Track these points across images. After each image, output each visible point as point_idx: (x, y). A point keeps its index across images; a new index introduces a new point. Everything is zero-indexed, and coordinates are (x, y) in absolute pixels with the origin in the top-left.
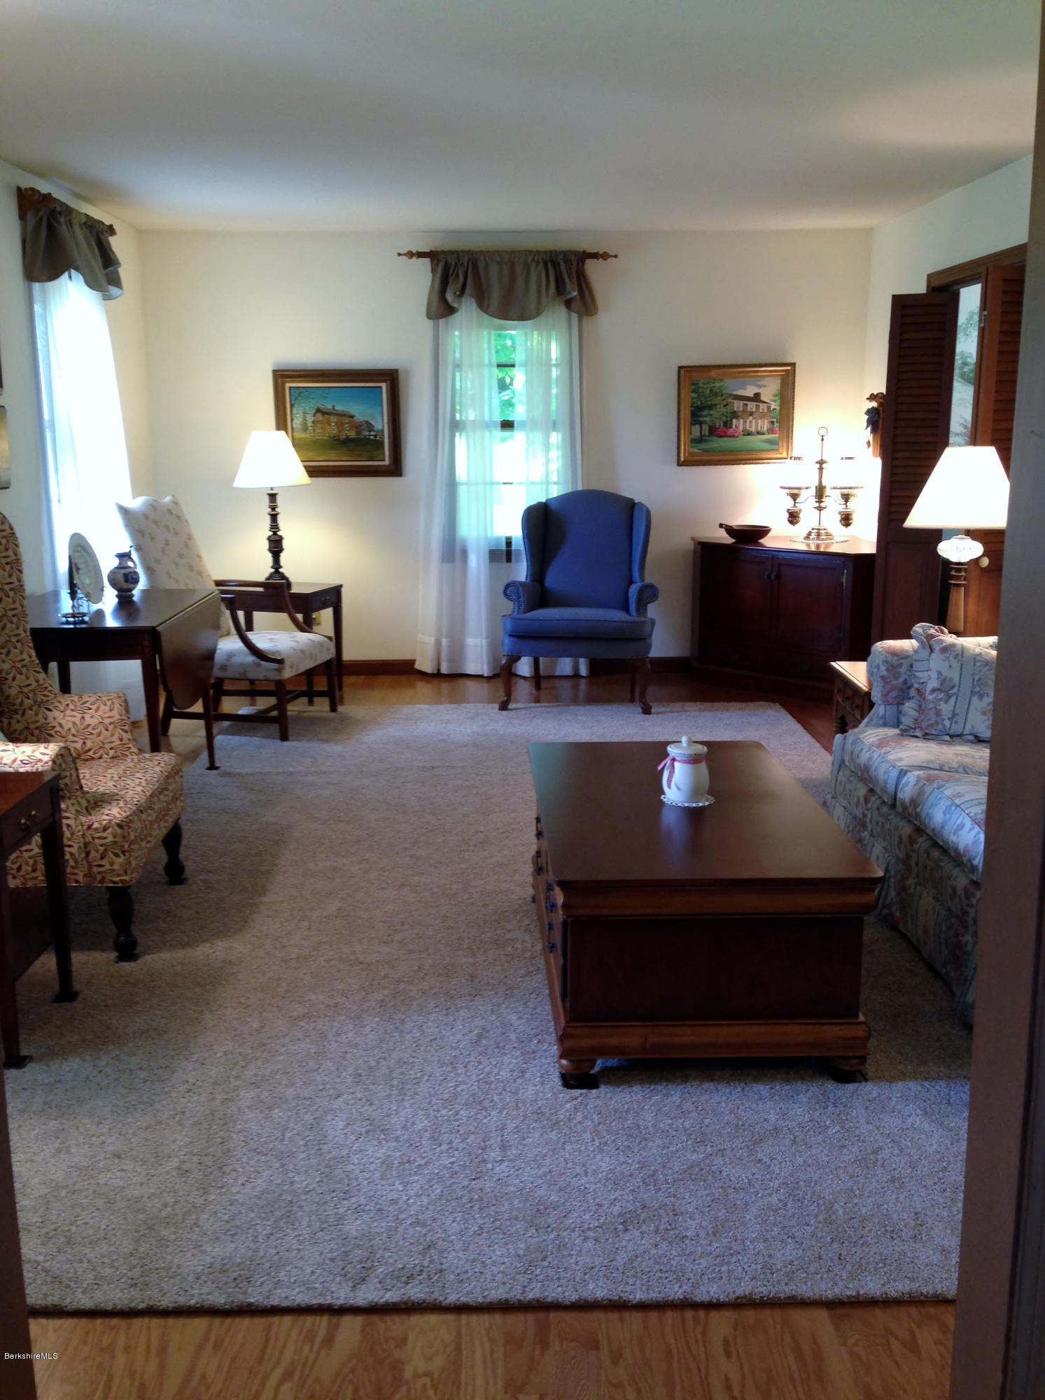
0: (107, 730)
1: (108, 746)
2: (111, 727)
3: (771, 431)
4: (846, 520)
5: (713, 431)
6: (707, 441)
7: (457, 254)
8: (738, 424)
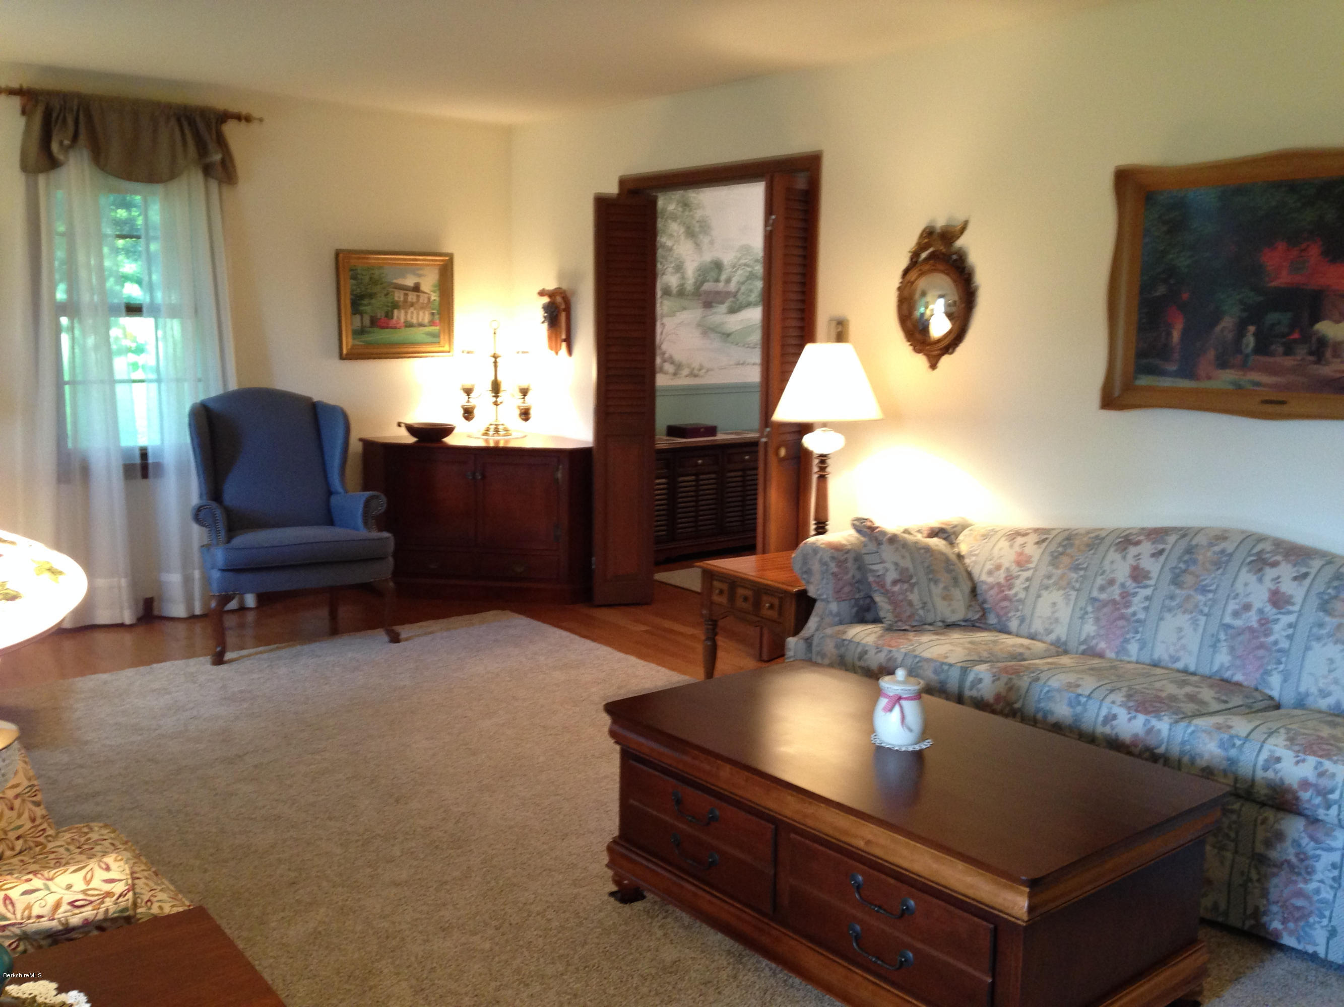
0: (12, 809)
1: (12, 835)
2: (17, 803)
3: (432, 323)
4: (525, 414)
5: (374, 322)
6: (369, 332)
7: (65, 97)
8: (400, 316)
